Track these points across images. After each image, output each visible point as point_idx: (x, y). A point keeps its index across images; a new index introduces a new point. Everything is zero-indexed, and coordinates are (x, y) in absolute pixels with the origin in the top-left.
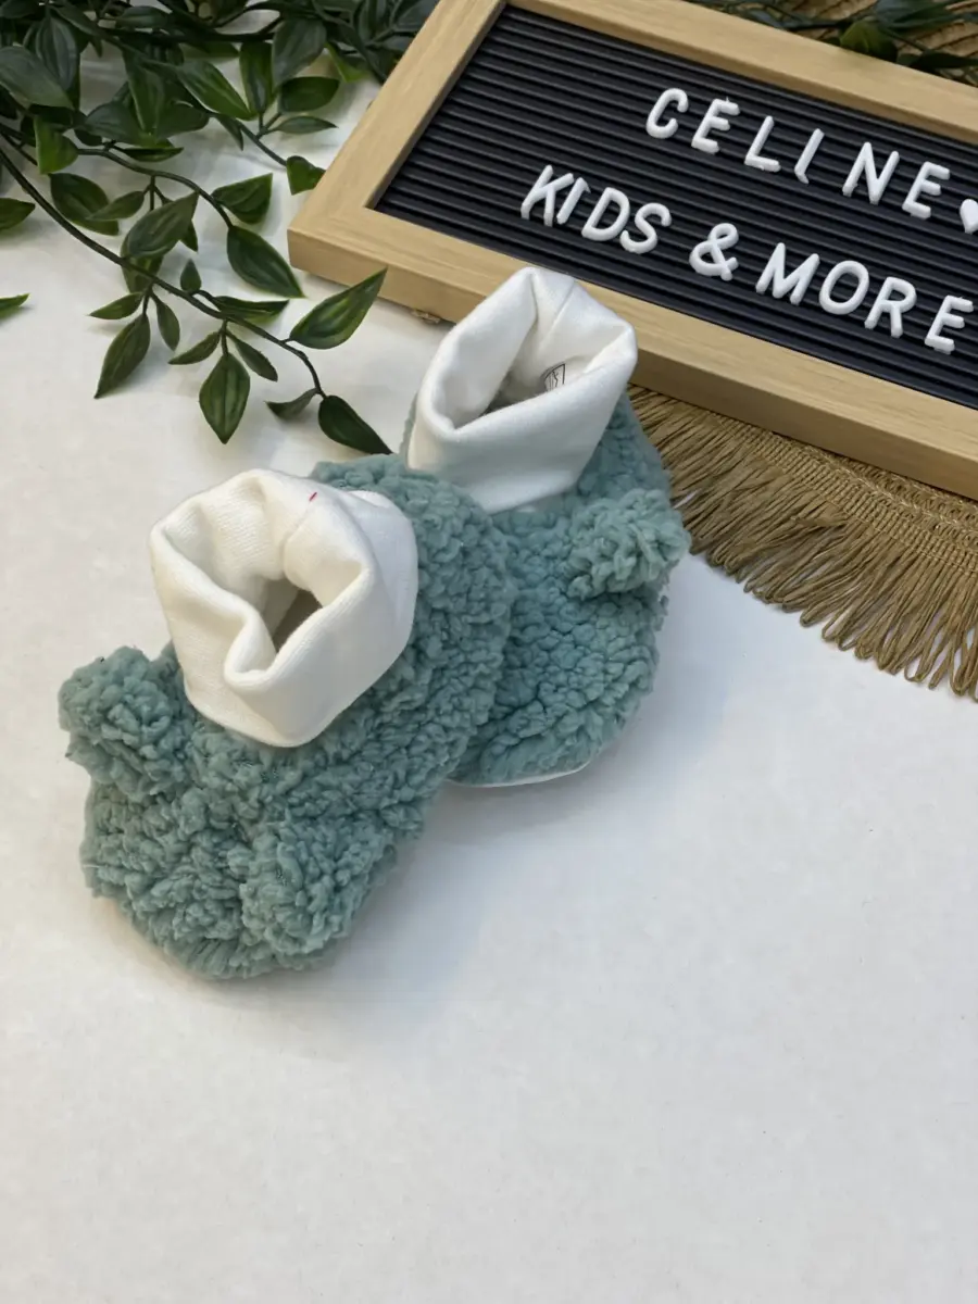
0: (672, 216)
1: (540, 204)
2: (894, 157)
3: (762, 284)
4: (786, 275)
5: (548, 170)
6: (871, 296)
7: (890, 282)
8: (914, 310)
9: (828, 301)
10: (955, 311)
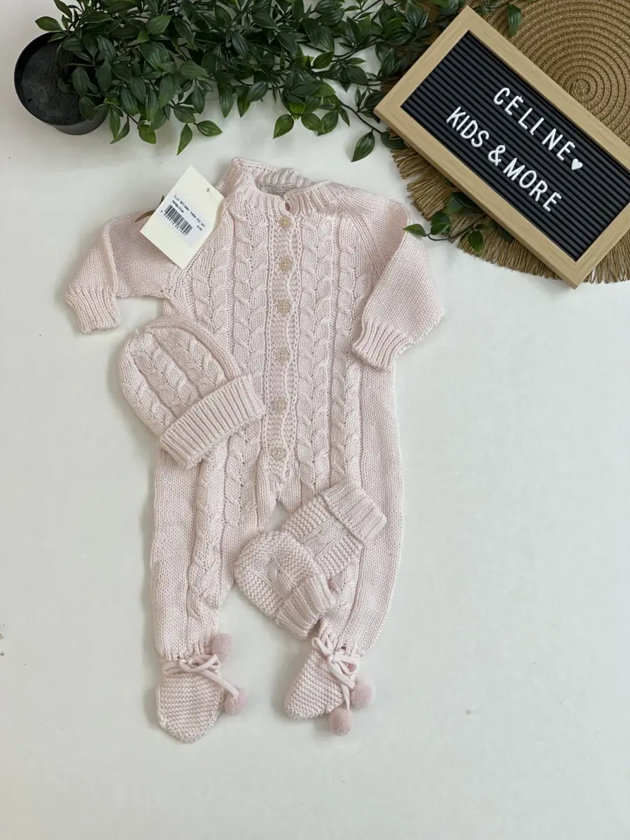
0: (490, 136)
1: (453, 119)
2: (561, 136)
3: (505, 171)
4: (513, 170)
5: (459, 108)
6: (536, 183)
7: (542, 182)
8: (546, 193)
9: (521, 183)
10: (556, 198)
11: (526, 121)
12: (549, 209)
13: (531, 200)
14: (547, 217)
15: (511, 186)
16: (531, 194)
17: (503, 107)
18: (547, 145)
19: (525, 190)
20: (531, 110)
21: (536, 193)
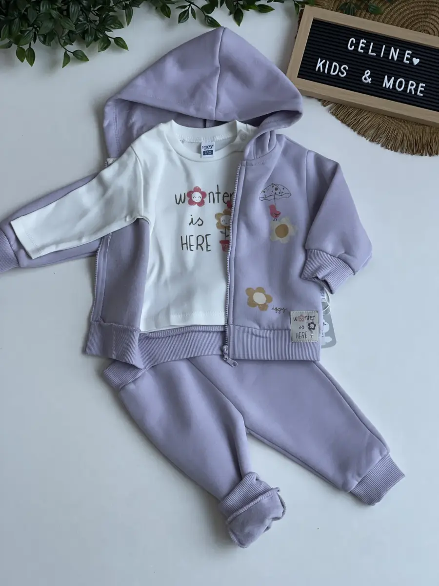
0: (348, 67)
10: (422, 87)
12: (422, 95)
13: (410, 95)
14: (423, 100)
15: (392, 92)
16: (408, 91)
19: (402, 91)
20: (372, 44)
21: (411, 89)
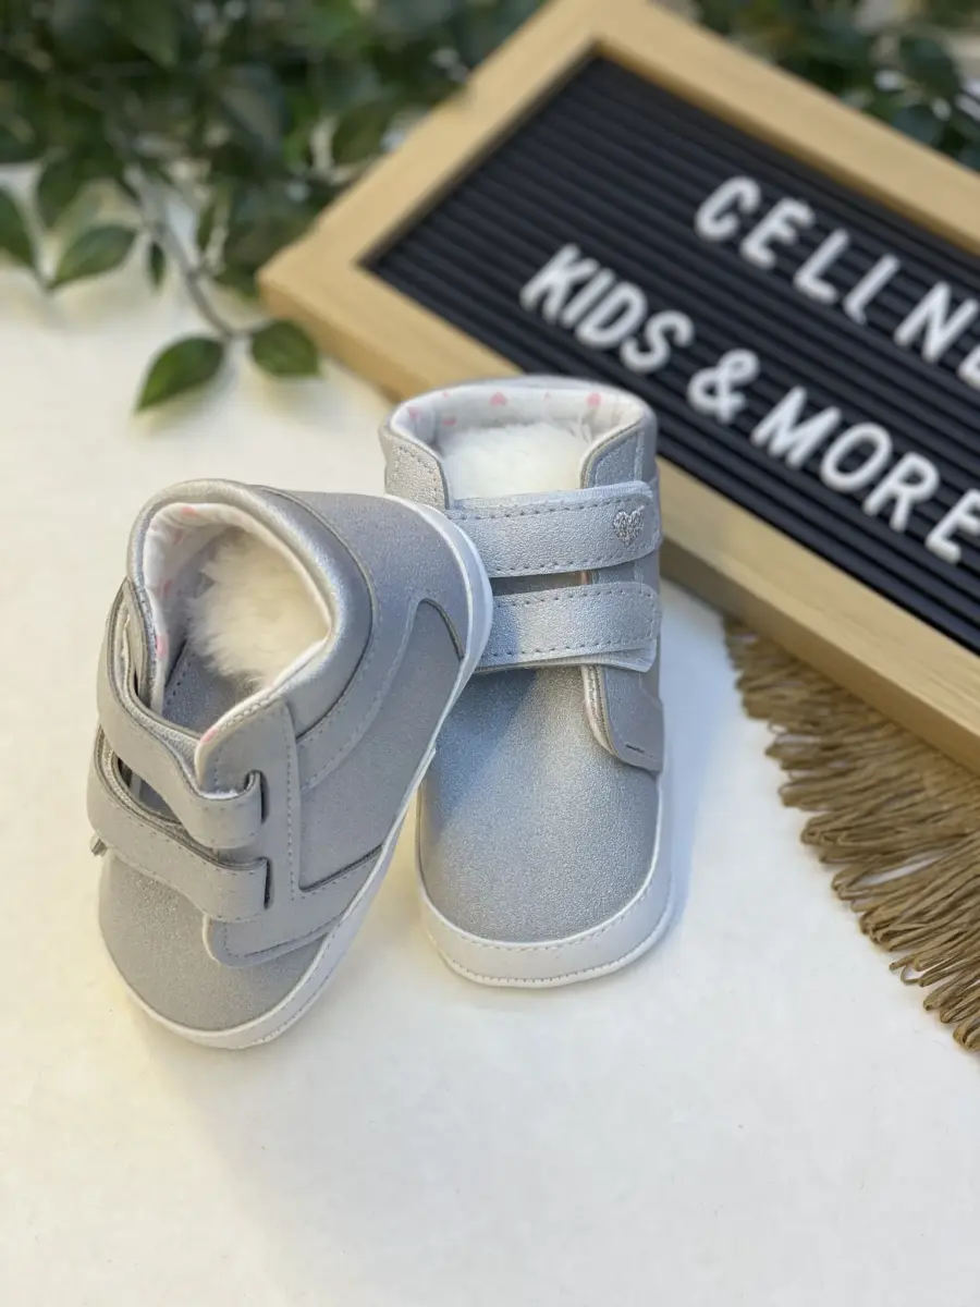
1: (546, 291)
2: (970, 307)
4: (793, 429)
7: (912, 461)
9: (829, 470)
10: (976, 511)
11: (826, 276)
12: (951, 552)
14: (950, 583)
15: (792, 486)
16: (874, 504)
17: (733, 244)
18: (917, 346)
19: (846, 492)
20: (838, 239)
21: (892, 500)
